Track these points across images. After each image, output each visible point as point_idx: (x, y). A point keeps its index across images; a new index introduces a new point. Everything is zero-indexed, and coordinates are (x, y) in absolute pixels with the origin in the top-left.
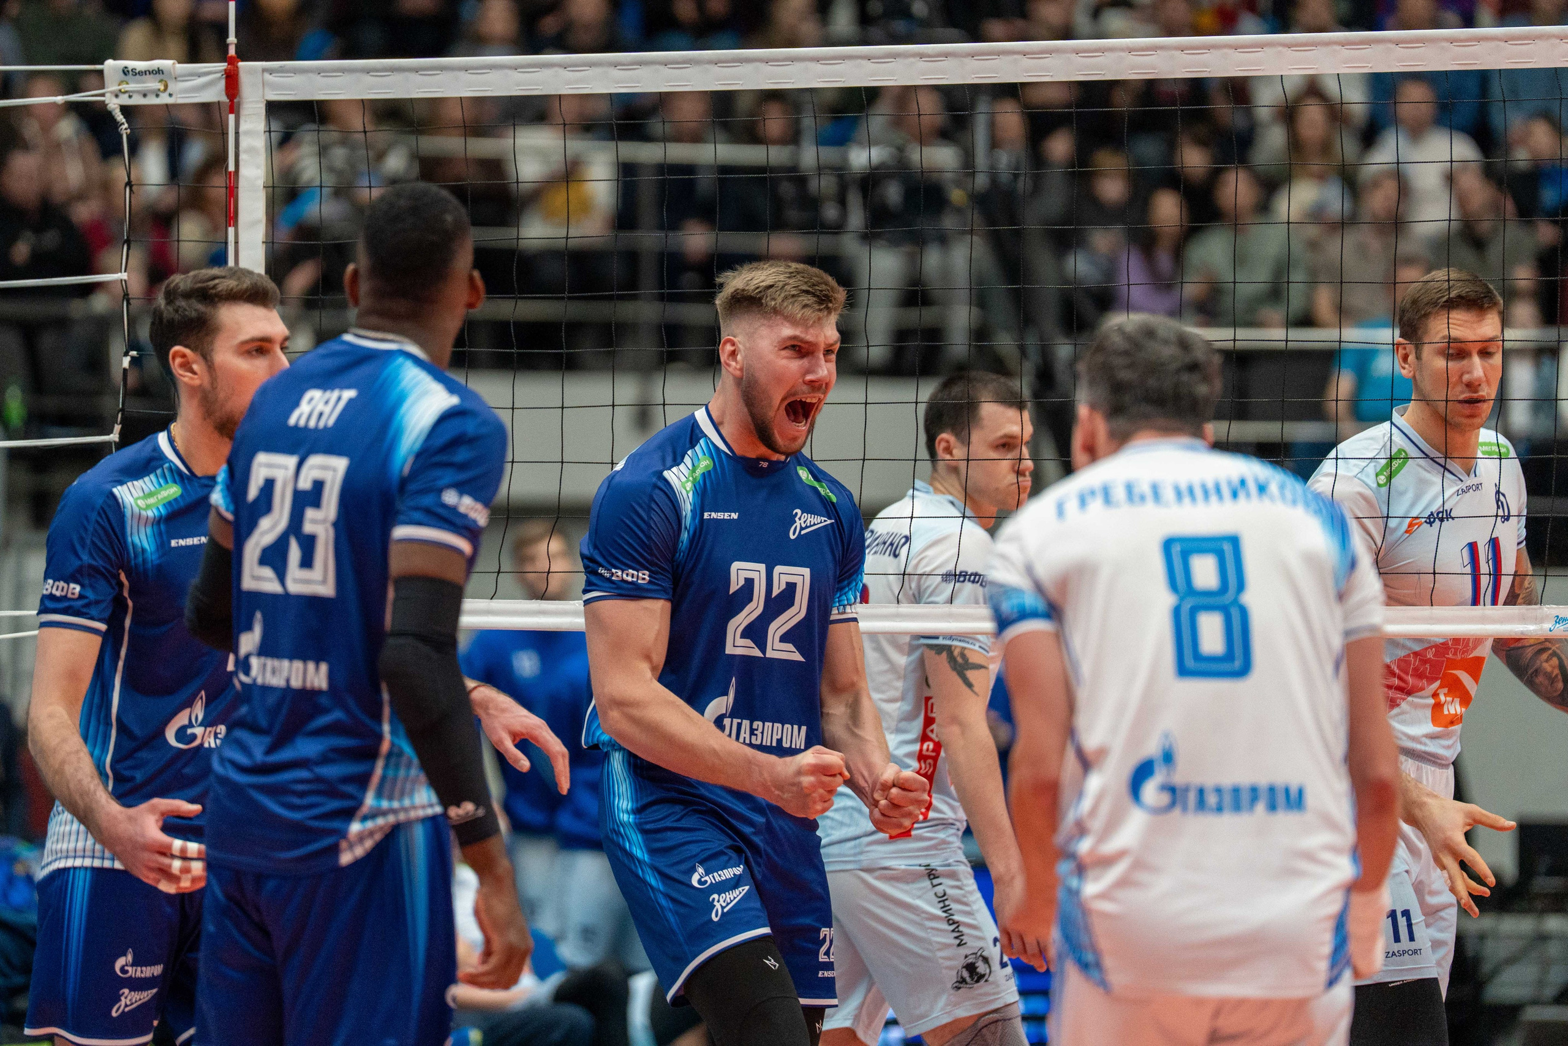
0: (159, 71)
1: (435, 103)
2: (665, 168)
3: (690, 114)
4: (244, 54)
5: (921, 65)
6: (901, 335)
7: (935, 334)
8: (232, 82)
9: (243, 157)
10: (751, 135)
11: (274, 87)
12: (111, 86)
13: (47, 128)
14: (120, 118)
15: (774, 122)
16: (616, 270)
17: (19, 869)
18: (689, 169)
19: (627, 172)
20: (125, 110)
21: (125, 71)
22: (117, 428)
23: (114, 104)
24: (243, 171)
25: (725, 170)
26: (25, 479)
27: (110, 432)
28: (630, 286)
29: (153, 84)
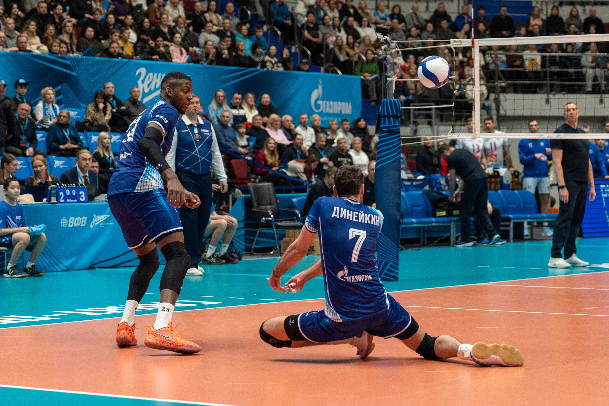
0: (460, 41)
1: (510, 46)
2: (550, 57)
3: (555, 48)
4: (475, 37)
5: (595, 38)
6: (593, 86)
7: (599, 85)
8: (473, 42)
9: (475, 56)
10: (566, 51)
11: (480, 43)
12: (452, 43)
13: (443, 51)
14: (453, 49)
15: (570, 49)
16: (542, 75)
17: (438, 181)
18: (555, 57)
19: (543, 57)
20: (455, 48)
21: (454, 41)
22: (454, 104)
23: (452, 47)
24: (475, 58)
25: (560, 57)
26: (439, 113)
27: (452, 104)
28: (545, 78)
29: (459, 43)
